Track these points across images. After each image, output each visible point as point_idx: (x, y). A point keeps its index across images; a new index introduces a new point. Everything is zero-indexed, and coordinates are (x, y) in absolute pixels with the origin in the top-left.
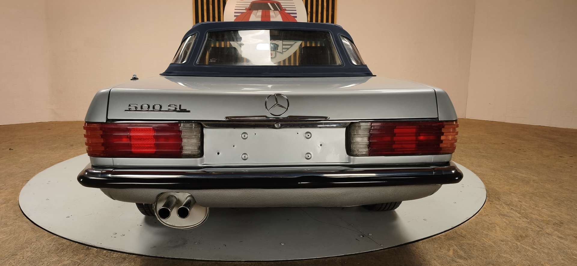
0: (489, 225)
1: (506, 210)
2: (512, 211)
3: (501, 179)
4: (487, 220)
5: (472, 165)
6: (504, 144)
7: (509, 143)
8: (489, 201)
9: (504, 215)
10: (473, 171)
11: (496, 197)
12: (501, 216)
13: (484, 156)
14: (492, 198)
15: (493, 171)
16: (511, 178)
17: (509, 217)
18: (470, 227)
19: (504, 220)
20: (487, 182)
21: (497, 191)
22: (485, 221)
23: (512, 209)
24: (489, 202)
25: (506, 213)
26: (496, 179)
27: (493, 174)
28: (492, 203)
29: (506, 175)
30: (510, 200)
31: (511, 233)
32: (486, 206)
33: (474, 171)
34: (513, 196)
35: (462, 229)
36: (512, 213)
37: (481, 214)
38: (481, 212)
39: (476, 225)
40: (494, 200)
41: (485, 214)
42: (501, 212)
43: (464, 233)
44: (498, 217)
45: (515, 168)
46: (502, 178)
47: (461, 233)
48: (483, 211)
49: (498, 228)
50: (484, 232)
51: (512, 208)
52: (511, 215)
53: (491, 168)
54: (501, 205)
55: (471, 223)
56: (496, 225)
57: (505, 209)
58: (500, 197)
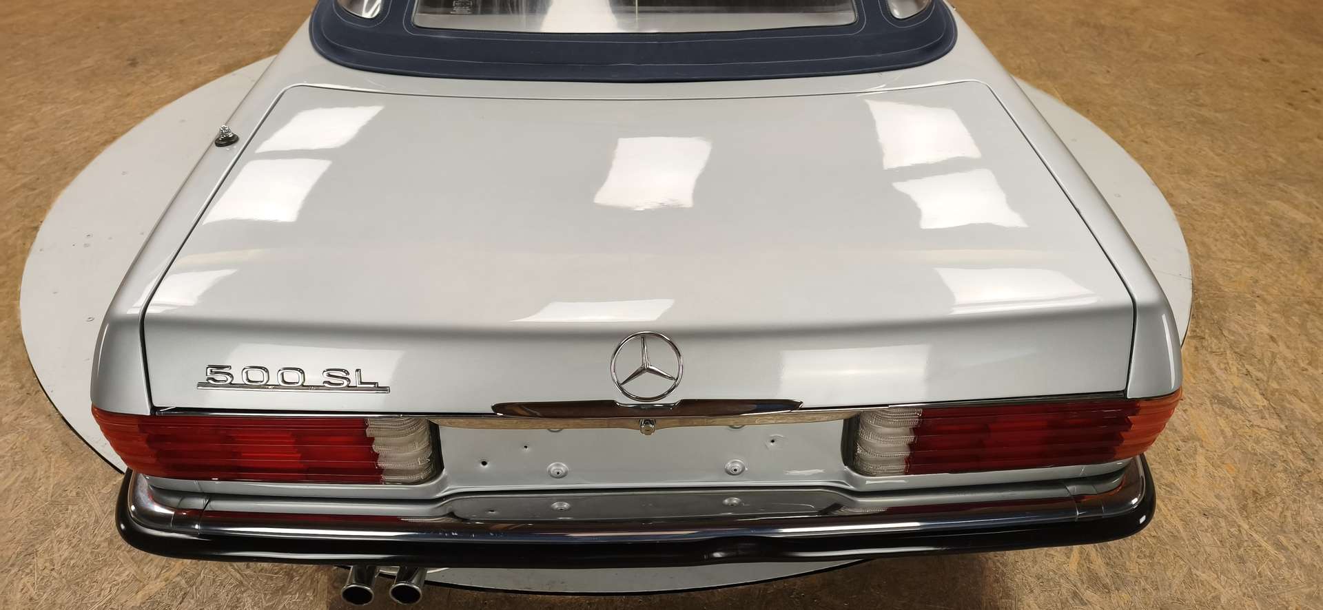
1: (1233, 378)
2: (1247, 385)
9: (1224, 402)
10: (1168, 196)
12: (1214, 406)
14: (1202, 322)
15: (1221, 193)
16: (1264, 228)
17: (1234, 408)
19: (1222, 422)
21: (1220, 289)
23: (1248, 373)
24: (1194, 342)
25: (1230, 394)
26: (1225, 236)
29: (1253, 216)
30: (1249, 334)
31: (1232, 481)
34: (1259, 312)
40: (1207, 332)
42: (1220, 388)
44: (1209, 411)
49: (1201, 459)
50: (1165, 474)
51: (1248, 367)
52: (1244, 401)
53: (1219, 180)
54: (1222, 354)
56: (1197, 443)
57: (1231, 373)
58: (1223, 318)
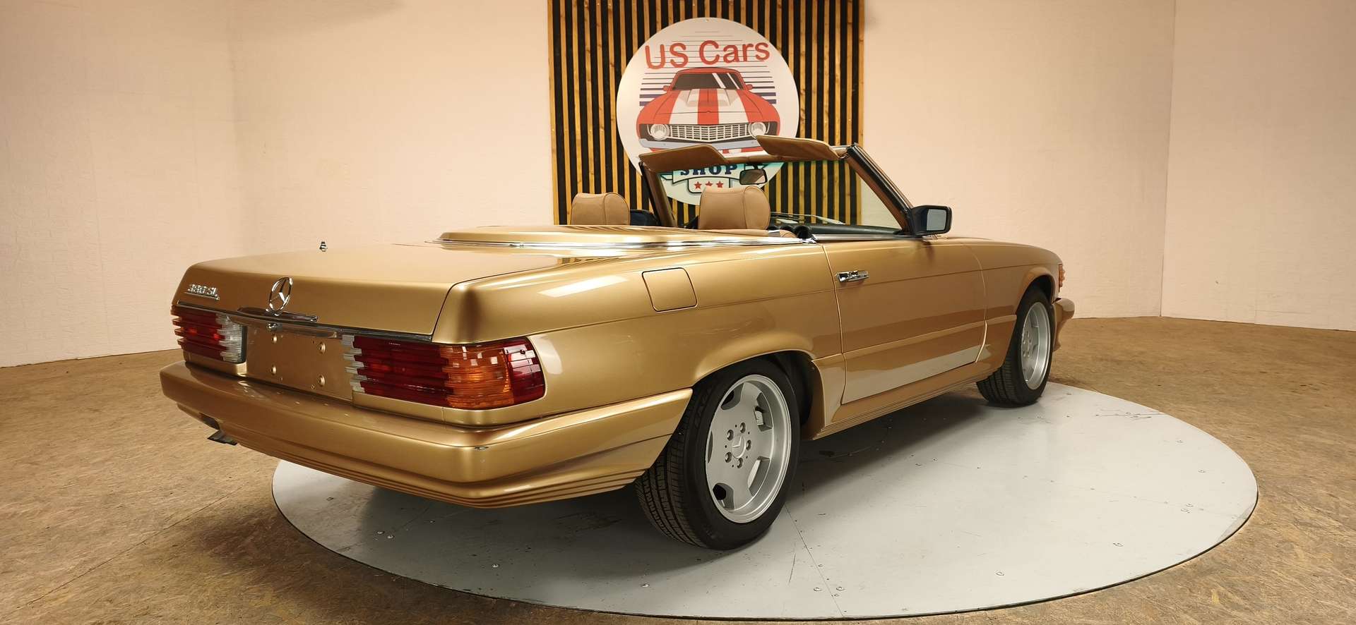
0: (1279, 544)
3: (1280, 451)
4: (1270, 534)
5: (1206, 421)
6: (1265, 373)
7: (1276, 371)
11: (1279, 487)
13: (1226, 401)
20: (1250, 457)
22: (1267, 536)
27: (1258, 439)
28: (1272, 499)
32: (1262, 506)
33: (1216, 434)
35: (1226, 554)
36: (1321, 520)
37: (1256, 524)
38: (1254, 520)
39: (1252, 544)
41: (1265, 522)
43: (1231, 560)
45: (1302, 425)
46: (1280, 447)
47: (1225, 561)
48: (1258, 517)
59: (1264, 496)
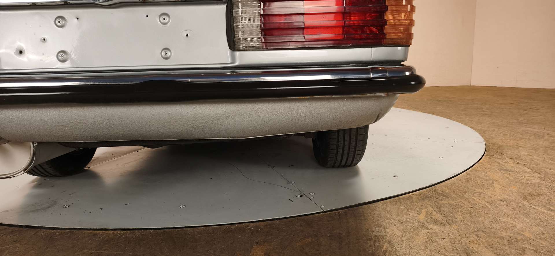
0: (485, 181)
1: (511, 165)
2: (519, 166)
3: (507, 134)
4: (482, 176)
5: (471, 122)
6: (513, 104)
7: (519, 103)
8: (488, 155)
9: (507, 170)
10: (471, 127)
11: (498, 151)
12: (502, 171)
14: (492, 152)
15: (497, 127)
16: (519, 133)
17: (513, 172)
18: (456, 184)
19: (507, 176)
20: (488, 137)
21: (500, 145)
22: (479, 177)
25: (510, 168)
27: (496, 130)
28: (491, 157)
29: (513, 131)
30: (517, 155)
31: (516, 191)
32: (484, 161)
33: (473, 127)
34: (521, 150)
35: (446, 187)
36: (519, 168)
37: (475, 170)
38: (475, 168)
39: (467, 181)
40: (495, 154)
41: (480, 169)
42: (504, 167)
43: (447, 191)
44: (498, 173)
45: (524, 123)
47: (443, 192)
50: (477, 190)
51: (519, 162)
52: (518, 170)
53: (495, 124)
54: (504, 159)
55: (460, 179)
56: (494, 181)
57: (509, 163)
58: (503, 151)
59: (488, 156)
